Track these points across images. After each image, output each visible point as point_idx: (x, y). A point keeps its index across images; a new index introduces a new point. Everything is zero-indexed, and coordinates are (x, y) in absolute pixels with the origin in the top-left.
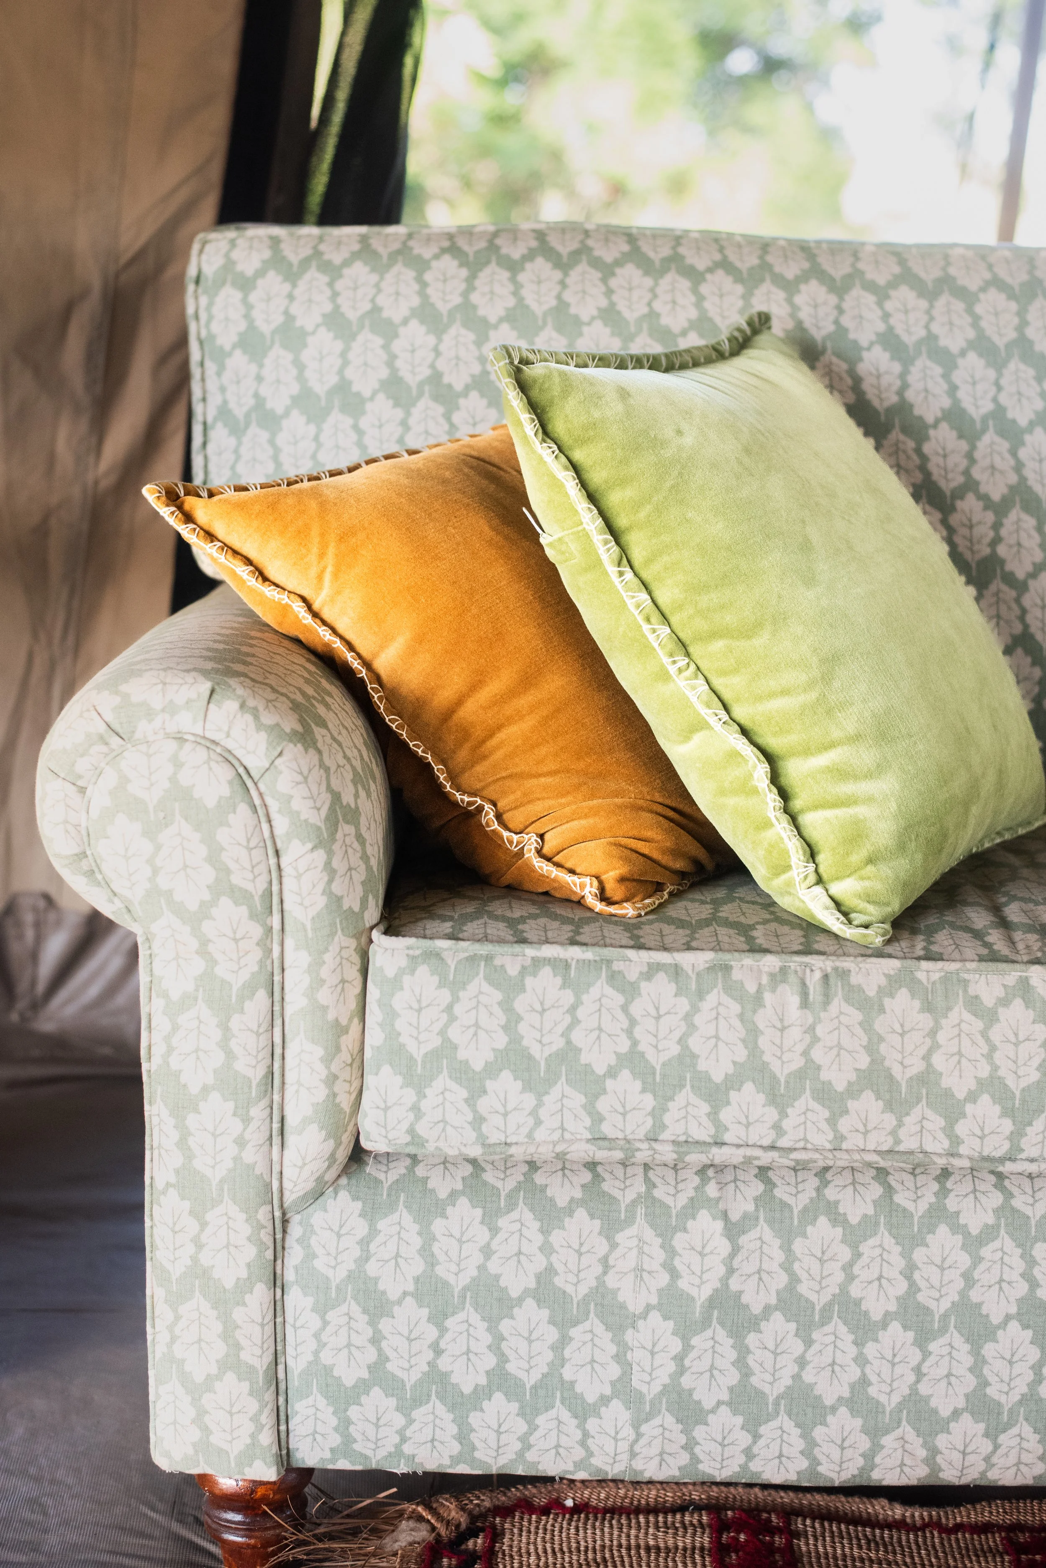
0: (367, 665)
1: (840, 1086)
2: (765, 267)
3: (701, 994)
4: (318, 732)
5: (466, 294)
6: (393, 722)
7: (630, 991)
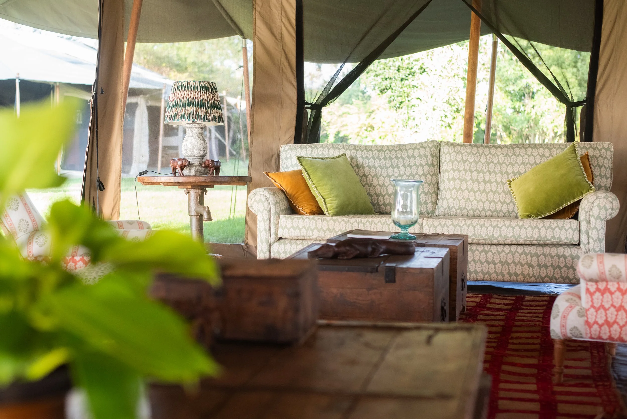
0: (286, 191)
1: (325, 230)
2: (348, 148)
3: (311, 220)
4: (275, 195)
5: (311, 152)
6: (288, 197)
7: (304, 220)
